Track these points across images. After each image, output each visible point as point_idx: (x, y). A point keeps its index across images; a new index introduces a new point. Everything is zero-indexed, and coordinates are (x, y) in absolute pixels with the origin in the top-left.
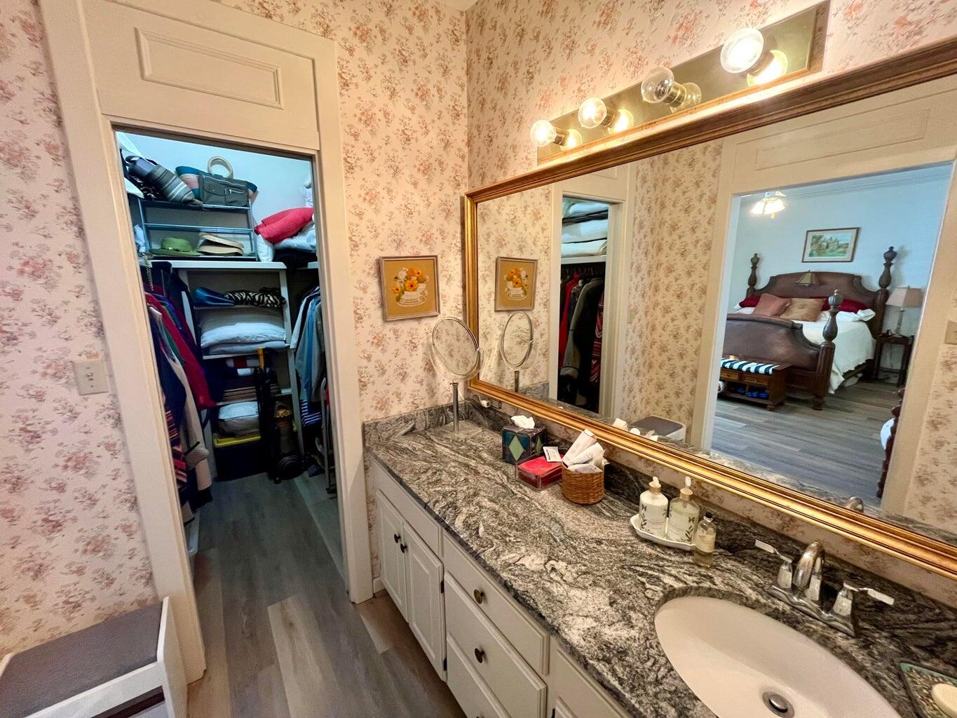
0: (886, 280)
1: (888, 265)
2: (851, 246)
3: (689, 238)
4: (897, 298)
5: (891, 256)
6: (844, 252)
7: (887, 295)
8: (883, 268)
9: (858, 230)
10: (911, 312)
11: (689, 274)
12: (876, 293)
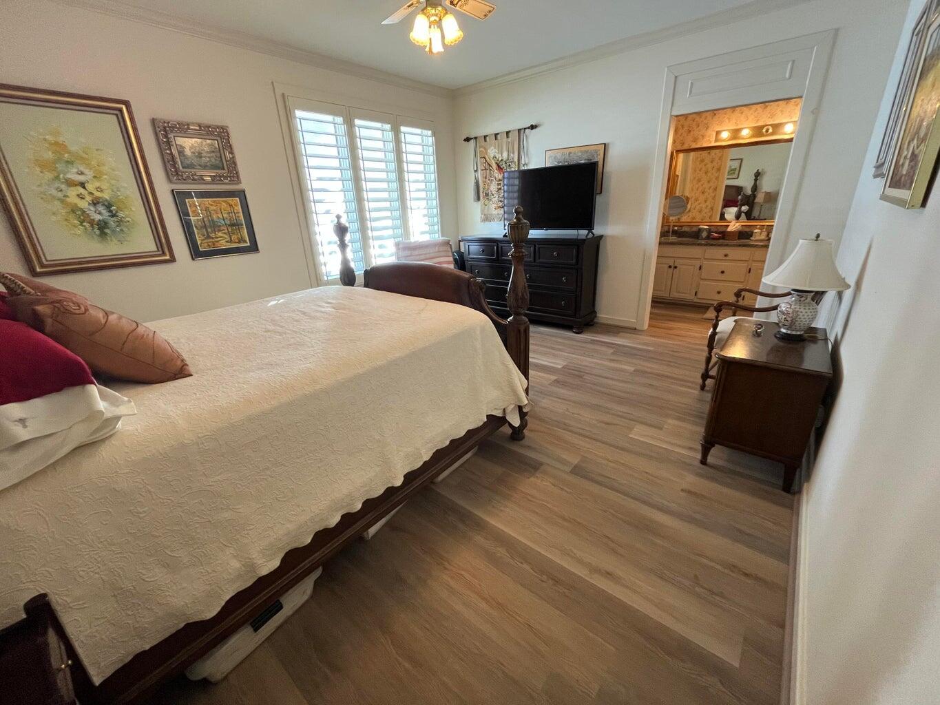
0: (755, 188)
1: (756, 180)
2: (738, 169)
3: (710, 166)
4: (760, 198)
5: (758, 175)
6: (734, 173)
7: (754, 196)
8: (753, 181)
9: (742, 160)
10: (766, 206)
11: (709, 182)
12: (750, 196)
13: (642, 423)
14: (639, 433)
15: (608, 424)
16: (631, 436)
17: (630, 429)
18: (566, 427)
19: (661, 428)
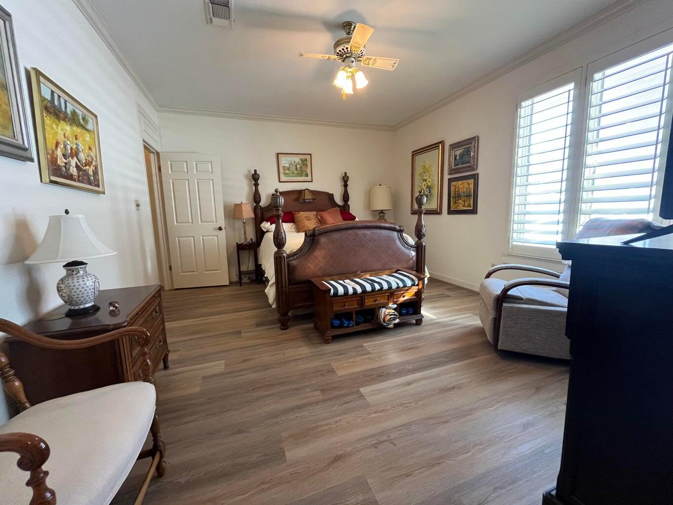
13: (221, 374)
14: (218, 366)
15: (246, 360)
16: (223, 361)
17: (227, 365)
18: (267, 345)
19: (204, 378)
